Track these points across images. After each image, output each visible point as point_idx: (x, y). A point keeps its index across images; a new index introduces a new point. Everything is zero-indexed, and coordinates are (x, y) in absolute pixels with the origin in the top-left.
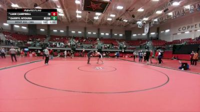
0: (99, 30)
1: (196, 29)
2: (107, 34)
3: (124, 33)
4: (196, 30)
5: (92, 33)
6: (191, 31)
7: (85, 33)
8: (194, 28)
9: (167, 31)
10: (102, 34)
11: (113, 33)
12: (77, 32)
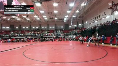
0: (48, 25)
1: (100, 18)
2: (53, 27)
5: (44, 27)
6: (97, 20)
7: (40, 27)
8: (99, 18)
9: (87, 22)
10: (51, 27)
11: (57, 26)
12: (35, 28)
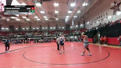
0: (49, 26)
2: (54, 28)
3: (65, 27)
4: (102, 19)
5: (45, 28)
7: (41, 28)
9: (88, 23)
10: (51, 28)
